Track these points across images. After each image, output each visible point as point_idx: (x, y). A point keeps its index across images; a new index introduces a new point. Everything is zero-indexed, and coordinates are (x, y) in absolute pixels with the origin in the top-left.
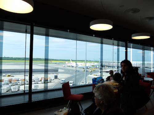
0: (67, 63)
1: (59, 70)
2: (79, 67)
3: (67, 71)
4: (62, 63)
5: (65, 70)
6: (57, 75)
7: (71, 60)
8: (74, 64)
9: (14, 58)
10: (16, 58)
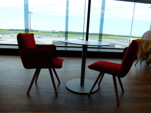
9: (76, 33)
10: (78, 33)
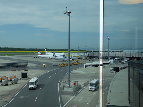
0: (40, 54)
1: (29, 65)
2: (58, 59)
3: (40, 66)
4: (33, 54)
5: (37, 64)
6: (26, 72)
7: (45, 50)
8: (50, 55)
